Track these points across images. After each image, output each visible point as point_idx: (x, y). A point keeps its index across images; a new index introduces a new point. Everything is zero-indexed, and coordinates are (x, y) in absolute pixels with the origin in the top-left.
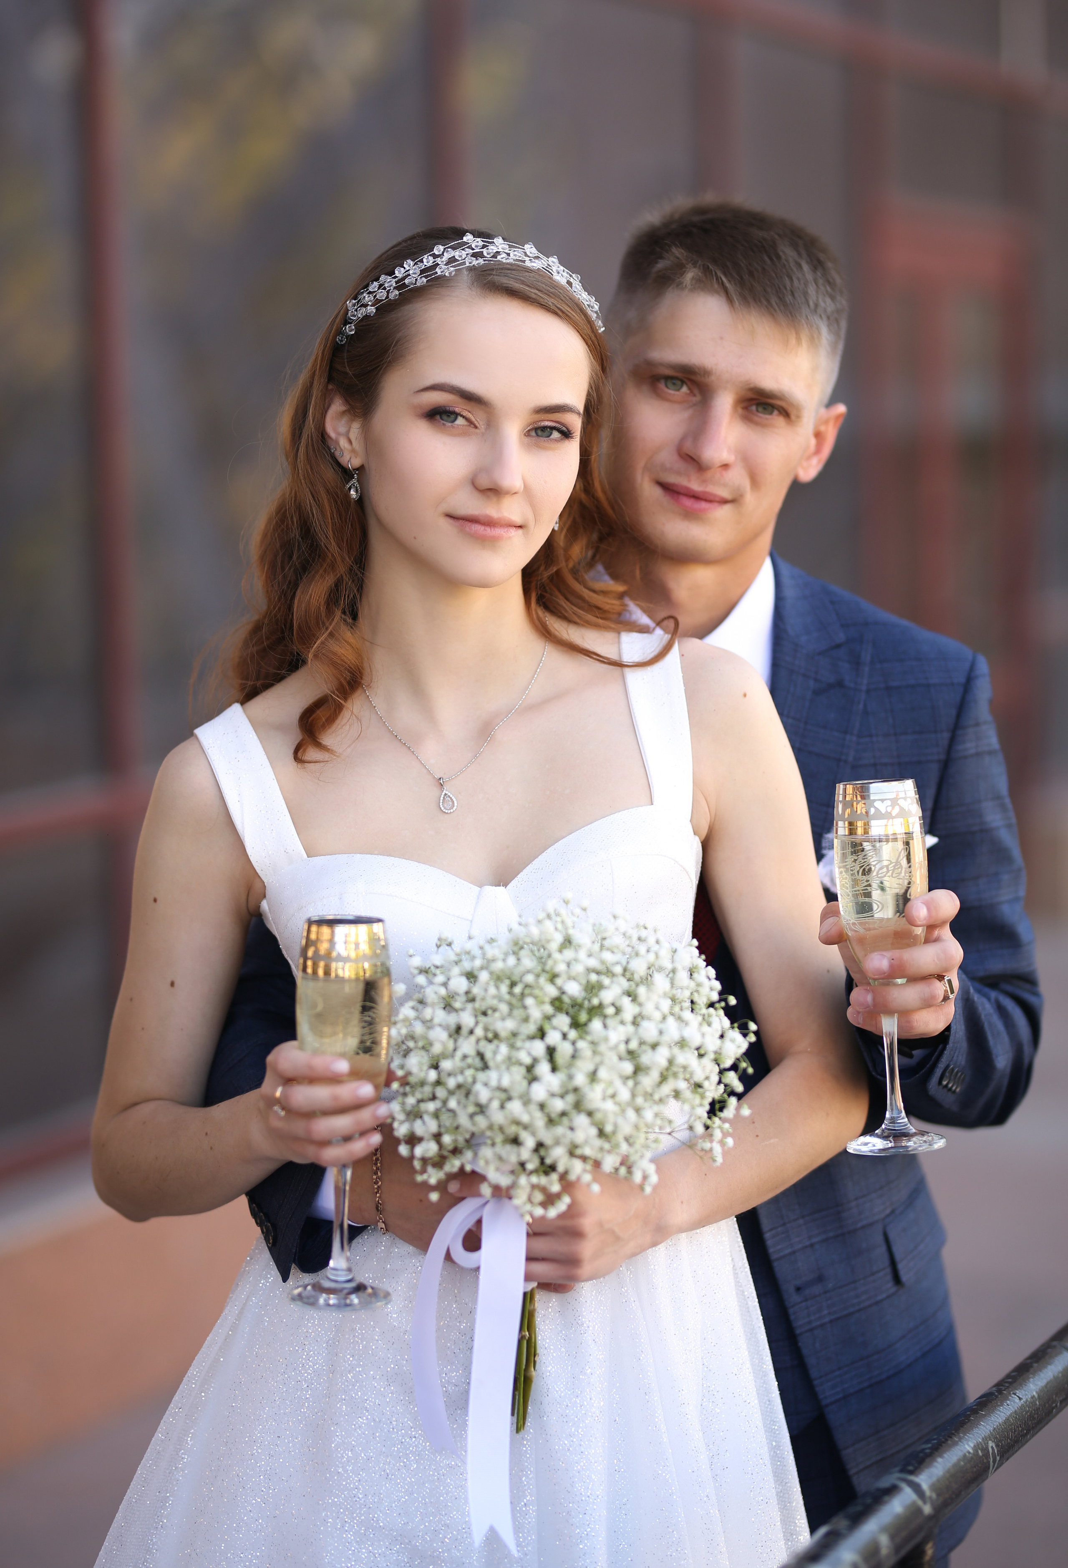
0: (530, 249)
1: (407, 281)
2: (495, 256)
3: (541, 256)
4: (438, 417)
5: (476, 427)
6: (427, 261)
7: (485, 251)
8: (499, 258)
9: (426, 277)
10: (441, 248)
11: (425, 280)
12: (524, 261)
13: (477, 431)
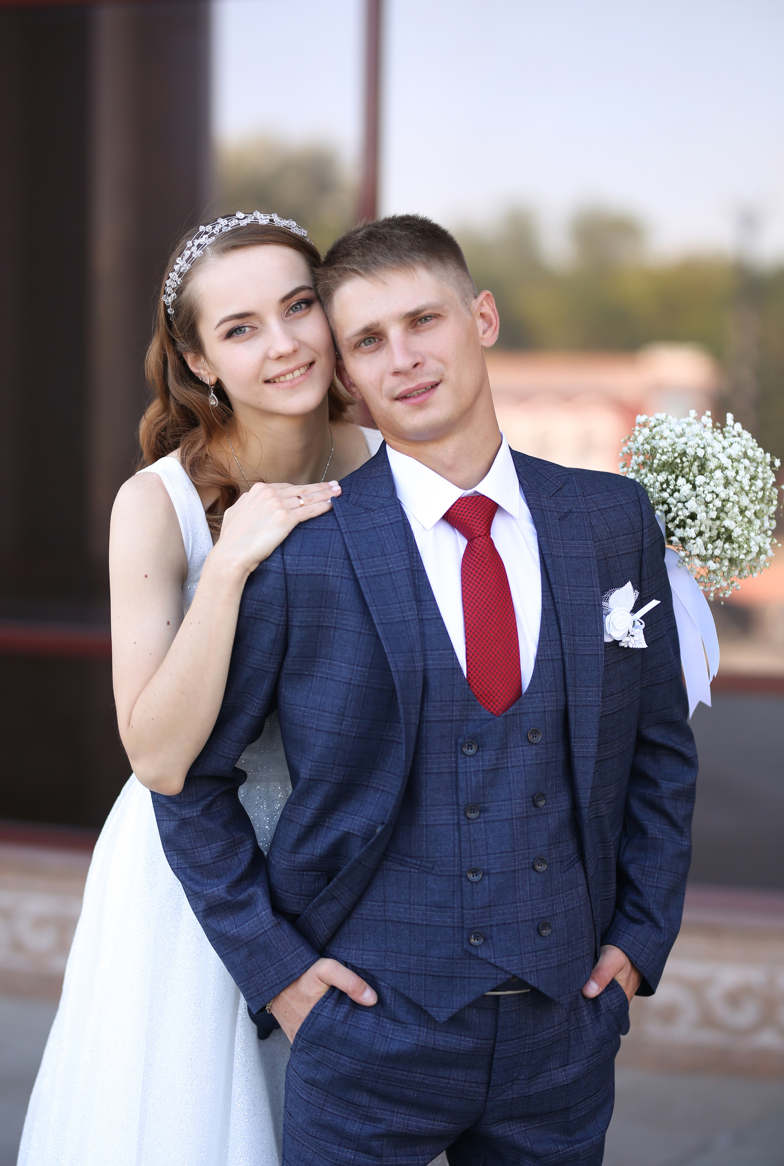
0: (240, 215)
1: (182, 270)
2: (221, 231)
3: (247, 215)
4: (235, 334)
5: (257, 328)
6: (187, 253)
7: (214, 231)
8: (223, 231)
9: (189, 263)
10: (190, 242)
11: (190, 265)
12: (239, 224)
13: (258, 329)
